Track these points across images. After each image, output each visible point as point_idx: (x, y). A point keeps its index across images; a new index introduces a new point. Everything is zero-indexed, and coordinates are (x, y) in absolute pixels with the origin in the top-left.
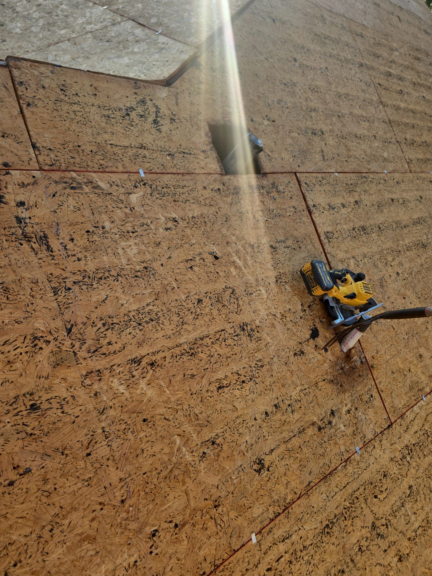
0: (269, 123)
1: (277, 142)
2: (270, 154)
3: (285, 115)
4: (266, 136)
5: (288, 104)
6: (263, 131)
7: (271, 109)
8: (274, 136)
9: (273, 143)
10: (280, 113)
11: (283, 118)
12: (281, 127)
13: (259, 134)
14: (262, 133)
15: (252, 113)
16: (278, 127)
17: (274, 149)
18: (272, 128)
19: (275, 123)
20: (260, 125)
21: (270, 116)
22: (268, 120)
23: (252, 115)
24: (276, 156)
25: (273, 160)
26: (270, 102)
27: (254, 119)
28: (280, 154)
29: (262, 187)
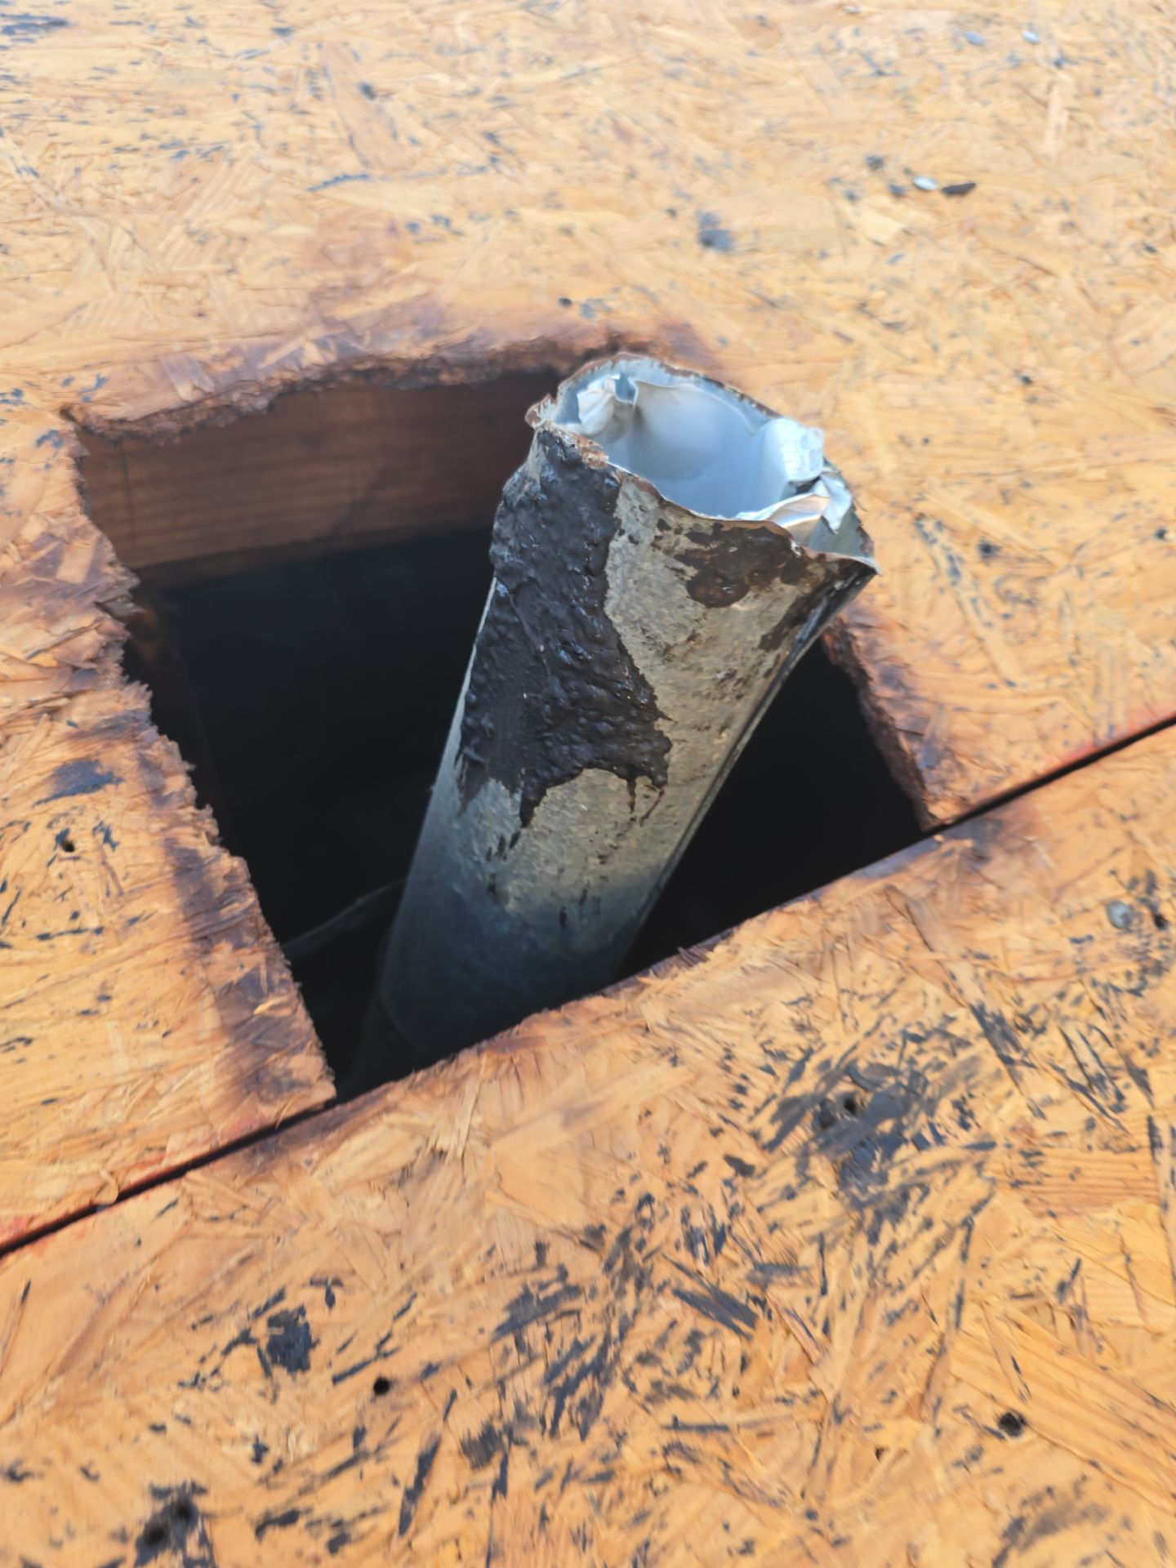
0: (912, 213)
1: (1049, 376)
2: (996, 526)
3: (1057, 115)
4: (911, 344)
5: (1059, 33)
6: (862, 307)
7: (905, 99)
8: (999, 320)
9: (1012, 396)
10: (1008, 106)
11: (1050, 145)
12: (1052, 221)
13: (825, 344)
14: (860, 330)
15: (703, 166)
16: (1023, 227)
17: (1030, 459)
18: (956, 253)
19: (971, 205)
20: (815, 254)
21: (901, 155)
22: (897, 193)
23: (701, 186)
24: (1085, 525)
25: (1050, 593)
26: (886, 49)
27: (737, 219)
28: (1116, 484)
29: (996, 1030)
